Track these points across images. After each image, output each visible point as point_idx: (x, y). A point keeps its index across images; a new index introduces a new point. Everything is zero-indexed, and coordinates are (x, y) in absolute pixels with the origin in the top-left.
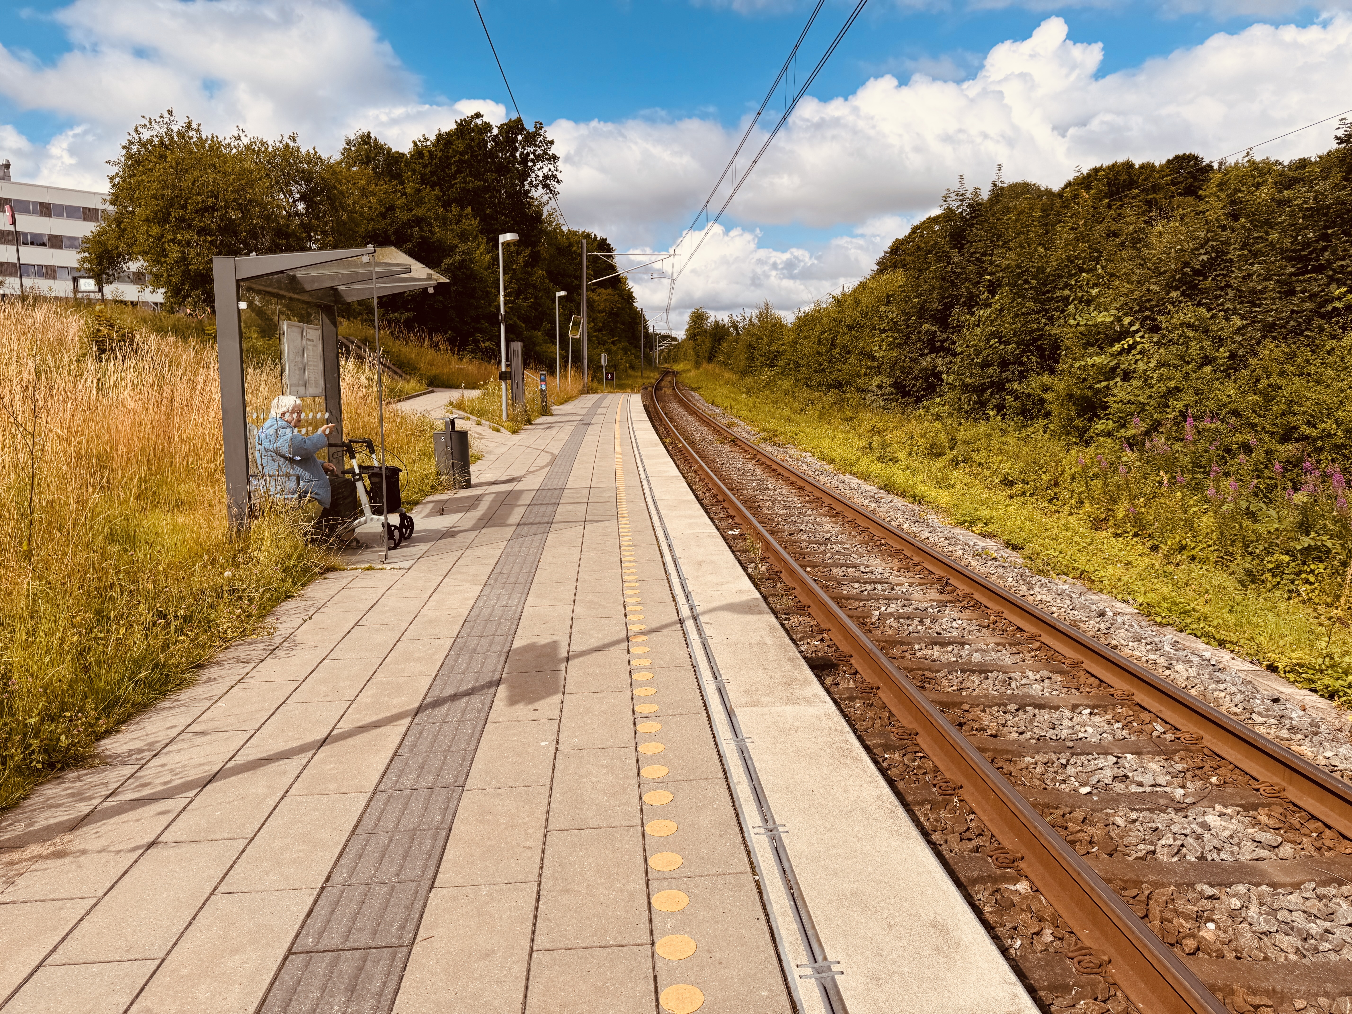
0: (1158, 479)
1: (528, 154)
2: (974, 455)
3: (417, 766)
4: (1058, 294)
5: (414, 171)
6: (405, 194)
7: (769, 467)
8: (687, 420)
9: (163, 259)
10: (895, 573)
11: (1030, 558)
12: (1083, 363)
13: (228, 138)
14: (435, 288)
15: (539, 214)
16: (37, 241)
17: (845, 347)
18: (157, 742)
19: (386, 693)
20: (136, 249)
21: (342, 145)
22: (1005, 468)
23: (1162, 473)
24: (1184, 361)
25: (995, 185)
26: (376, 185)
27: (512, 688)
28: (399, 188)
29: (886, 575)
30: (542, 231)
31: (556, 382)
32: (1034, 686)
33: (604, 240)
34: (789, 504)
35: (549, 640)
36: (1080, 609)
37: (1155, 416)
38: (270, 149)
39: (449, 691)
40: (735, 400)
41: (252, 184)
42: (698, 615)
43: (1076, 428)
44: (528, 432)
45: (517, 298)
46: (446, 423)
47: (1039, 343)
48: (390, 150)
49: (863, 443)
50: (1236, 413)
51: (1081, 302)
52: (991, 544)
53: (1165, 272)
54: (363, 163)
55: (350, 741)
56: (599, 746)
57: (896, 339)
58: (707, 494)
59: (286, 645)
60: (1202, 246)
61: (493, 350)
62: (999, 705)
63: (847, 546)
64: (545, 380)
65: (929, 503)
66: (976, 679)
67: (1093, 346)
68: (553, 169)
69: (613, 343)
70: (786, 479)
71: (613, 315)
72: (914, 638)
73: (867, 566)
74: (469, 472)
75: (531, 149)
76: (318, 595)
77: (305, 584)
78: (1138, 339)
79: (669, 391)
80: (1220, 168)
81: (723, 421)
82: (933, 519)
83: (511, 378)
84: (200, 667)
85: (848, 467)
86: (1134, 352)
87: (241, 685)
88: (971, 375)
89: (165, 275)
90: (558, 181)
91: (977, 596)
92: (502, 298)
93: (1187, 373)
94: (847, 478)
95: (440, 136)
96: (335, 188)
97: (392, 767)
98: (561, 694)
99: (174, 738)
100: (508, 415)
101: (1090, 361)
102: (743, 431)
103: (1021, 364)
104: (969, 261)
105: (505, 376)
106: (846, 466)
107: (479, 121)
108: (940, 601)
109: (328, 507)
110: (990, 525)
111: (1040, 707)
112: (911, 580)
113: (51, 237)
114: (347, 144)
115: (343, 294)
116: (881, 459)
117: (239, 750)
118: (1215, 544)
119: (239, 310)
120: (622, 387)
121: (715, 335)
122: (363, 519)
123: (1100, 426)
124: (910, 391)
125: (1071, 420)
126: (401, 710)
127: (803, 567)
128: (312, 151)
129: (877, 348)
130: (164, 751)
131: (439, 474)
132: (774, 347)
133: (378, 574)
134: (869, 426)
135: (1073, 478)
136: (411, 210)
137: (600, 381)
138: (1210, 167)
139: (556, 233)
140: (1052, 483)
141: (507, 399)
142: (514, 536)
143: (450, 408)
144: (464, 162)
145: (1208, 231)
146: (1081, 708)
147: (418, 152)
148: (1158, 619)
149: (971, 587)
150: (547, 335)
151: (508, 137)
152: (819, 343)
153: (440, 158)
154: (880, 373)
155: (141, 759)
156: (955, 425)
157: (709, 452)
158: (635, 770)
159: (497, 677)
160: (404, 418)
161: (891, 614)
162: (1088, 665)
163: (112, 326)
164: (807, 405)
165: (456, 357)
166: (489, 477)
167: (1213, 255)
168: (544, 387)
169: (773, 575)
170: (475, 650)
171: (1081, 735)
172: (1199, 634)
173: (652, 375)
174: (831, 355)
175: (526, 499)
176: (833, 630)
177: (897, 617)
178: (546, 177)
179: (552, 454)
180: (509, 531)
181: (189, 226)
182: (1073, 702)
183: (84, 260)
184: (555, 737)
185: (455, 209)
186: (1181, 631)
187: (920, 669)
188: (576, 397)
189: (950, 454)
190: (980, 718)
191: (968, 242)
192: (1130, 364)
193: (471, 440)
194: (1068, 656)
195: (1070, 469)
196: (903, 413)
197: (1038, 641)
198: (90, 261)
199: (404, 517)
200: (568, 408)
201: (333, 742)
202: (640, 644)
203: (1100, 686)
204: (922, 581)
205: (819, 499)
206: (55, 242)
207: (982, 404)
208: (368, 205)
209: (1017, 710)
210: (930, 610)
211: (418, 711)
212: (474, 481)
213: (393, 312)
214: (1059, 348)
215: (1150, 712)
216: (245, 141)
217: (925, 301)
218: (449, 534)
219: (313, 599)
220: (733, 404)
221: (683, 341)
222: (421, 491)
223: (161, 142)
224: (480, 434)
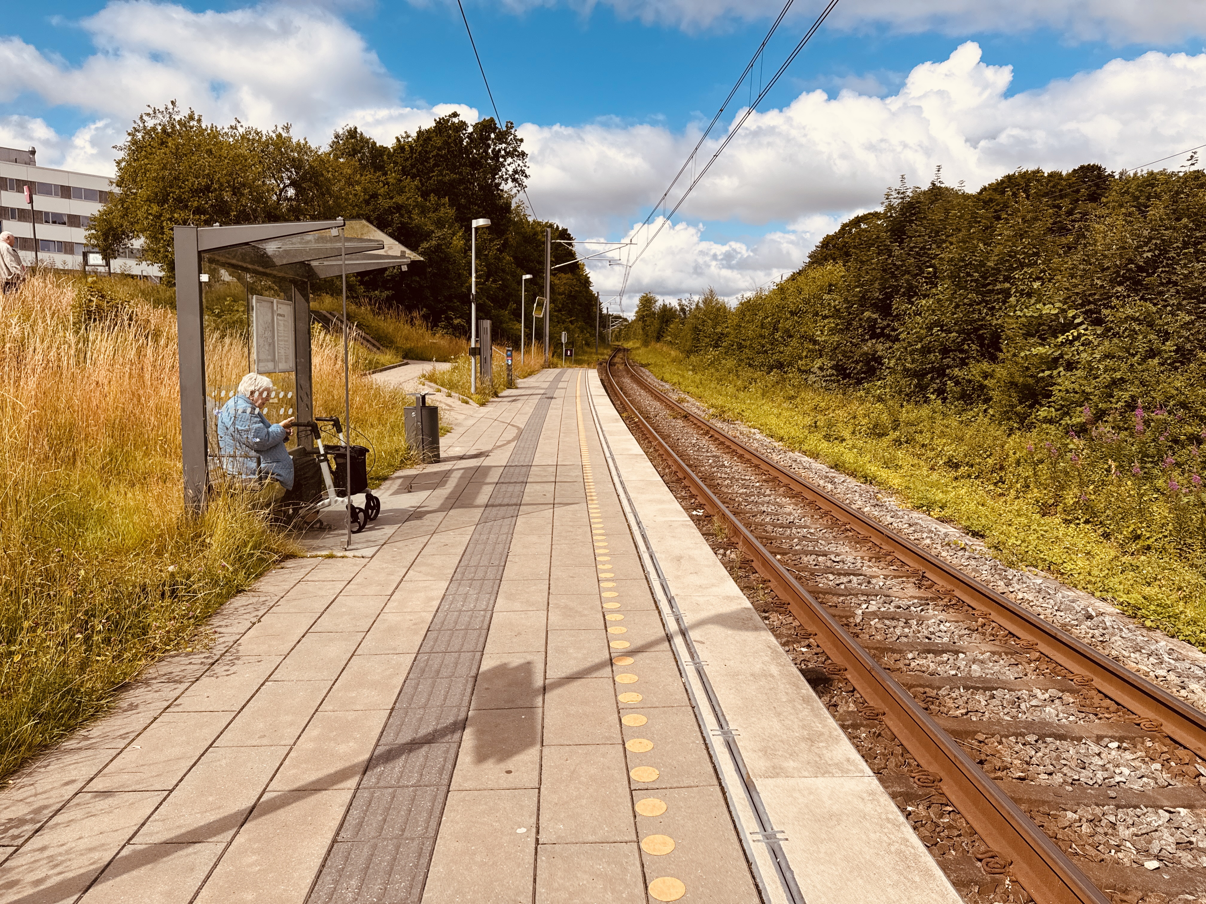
0: (1106, 466)
1: (499, 150)
2: (918, 437)
3: (361, 863)
4: (999, 287)
5: (396, 163)
6: (388, 184)
7: (722, 443)
8: (640, 395)
9: (160, 236)
10: (867, 563)
11: (996, 547)
12: (1028, 353)
13: (226, 128)
14: (408, 265)
15: (508, 205)
16: (57, 219)
17: (787, 331)
18: (46, 807)
19: (332, 735)
20: (137, 227)
21: (331, 138)
22: (949, 450)
23: (1110, 462)
24: (1129, 353)
25: (934, 185)
26: (361, 175)
27: (480, 733)
28: (383, 178)
29: (859, 565)
30: (510, 220)
31: (520, 357)
32: (1047, 709)
33: (565, 231)
34: (747, 483)
35: (521, 661)
36: (1066, 610)
37: (1100, 405)
38: (264, 139)
39: (405, 737)
40: (683, 376)
41: (244, 169)
42: (686, 629)
43: (1017, 414)
44: (495, 404)
45: (487, 280)
46: (417, 398)
47: (981, 332)
48: (374, 143)
49: (808, 421)
50: (1184, 405)
51: (1022, 295)
52: (949, 529)
53: (1108, 268)
54: (350, 155)
55: (282, 814)
56: (591, 838)
57: (837, 325)
58: (667, 471)
59: (228, 656)
60: (1146, 244)
61: (464, 326)
62: (1017, 735)
63: (812, 531)
64: (511, 356)
65: (880, 484)
66: (981, 698)
67: (1033, 336)
68: (521, 164)
69: (571, 322)
70: (741, 457)
71: (572, 297)
72: (905, 644)
73: (838, 555)
74: (438, 448)
75: (504, 146)
76: (272, 589)
77: (258, 577)
78: (1083, 332)
79: (621, 367)
80: (1120, 178)
81: (674, 397)
82: (892, 502)
83: (480, 354)
84: (125, 687)
85: (797, 445)
86: (1077, 343)
87: (165, 717)
88: (913, 361)
89: (162, 250)
90: (526, 176)
91: (957, 593)
92: (473, 279)
93: (1132, 365)
94: (797, 455)
95: (420, 133)
96: (323, 175)
97: (329, 863)
98: (538, 747)
99: (69, 801)
100: (476, 388)
101: (1034, 351)
102: (693, 406)
103: (962, 351)
104: (909, 255)
105: (474, 352)
106: (794, 444)
107: (456, 120)
108: (920, 598)
109: (291, 489)
110: (946, 510)
111: (1061, 737)
112: (885, 572)
113: (70, 216)
114: (336, 138)
115: (317, 271)
116: (827, 437)
117: (143, 824)
118: (1171, 535)
119: (200, 283)
120: (579, 363)
121: (663, 317)
122: (327, 501)
123: (1043, 413)
124: (850, 373)
125: (1013, 406)
126: (347, 764)
127: (774, 554)
128: (302, 142)
129: (819, 333)
130: (51, 823)
131: (409, 448)
132: (719, 330)
133: (338, 564)
134: (812, 405)
135: (1018, 463)
136: (392, 198)
137: (560, 356)
138: (1112, 176)
139: (522, 222)
140: (998, 466)
141: (476, 373)
142: (483, 520)
143: (423, 379)
144: (442, 156)
145: (1152, 230)
146: (1107, 740)
147: (400, 147)
148: (1148, 623)
149: (951, 583)
150: (513, 314)
151: (481, 135)
152: (762, 327)
153: (420, 152)
154: (821, 356)
155: (18, 836)
156: (897, 406)
157: (664, 426)
158: (642, 885)
159: (462, 716)
160: (378, 389)
161: (874, 613)
162: (1098, 682)
163: (103, 296)
164: (751, 384)
165: (430, 332)
166: (457, 451)
167: (1157, 252)
168: (510, 362)
169: (746, 564)
170: (438, 672)
171: (1118, 779)
172: (1193, 641)
173: (605, 351)
174: (774, 338)
175: (494, 477)
176: (820, 635)
177: (883, 617)
178: (515, 172)
179: (518, 428)
180: (477, 513)
181: (186, 207)
182: (1096, 732)
183: (91, 237)
184: (534, 820)
185: (433, 197)
186: (1173, 637)
187: (921, 686)
188: (538, 371)
189: (894, 435)
190: (998, 751)
191: (908, 237)
192: (1073, 355)
193: (441, 413)
194: (1076, 672)
195: (1014, 453)
196: (844, 394)
197: (1036, 650)
198: (96, 237)
199: (369, 497)
200: (531, 381)
201: (261, 815)
202: (626, 670)
203: (1118, 711)
204: (897, 573)
205: (776, 478)
206: (74, 221)
207: (922, 388)
208: (353, 192)
209: (1036, 741)
210: (912, 608)
211: (367, 767)
212: (442, 455)
213: (374, 291)
214: (999, 337)
215: (1185, 748)
216: (241, 130)
217: (867, 291)
218: (417, 514)
219: (267, 594)
220: (681, 380)
221: (633, 322)
222: (390, 465)
223: (164, 130)
224: (450, 406)
